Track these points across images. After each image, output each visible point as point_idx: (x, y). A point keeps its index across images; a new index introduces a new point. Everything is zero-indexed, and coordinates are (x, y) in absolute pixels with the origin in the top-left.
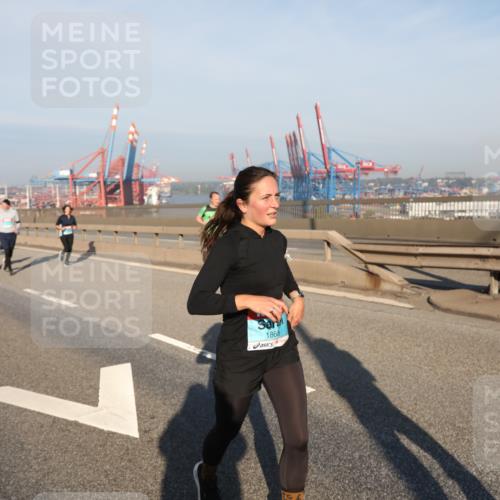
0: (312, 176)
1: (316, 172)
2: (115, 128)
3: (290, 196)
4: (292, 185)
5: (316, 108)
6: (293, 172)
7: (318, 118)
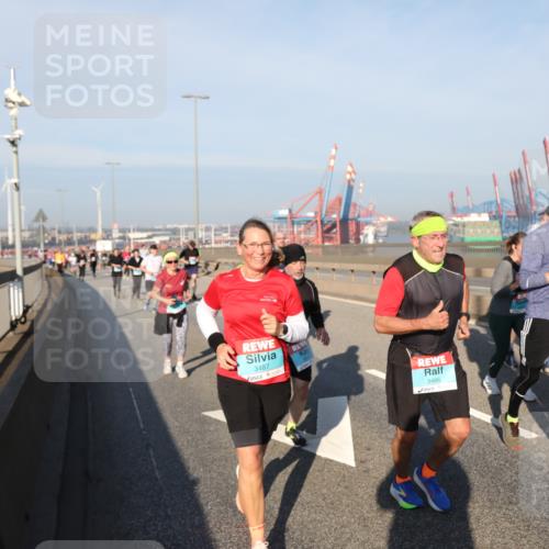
2: (332, 168)
4: (517, 224)
5: (544, 143)
6: (517, 210)
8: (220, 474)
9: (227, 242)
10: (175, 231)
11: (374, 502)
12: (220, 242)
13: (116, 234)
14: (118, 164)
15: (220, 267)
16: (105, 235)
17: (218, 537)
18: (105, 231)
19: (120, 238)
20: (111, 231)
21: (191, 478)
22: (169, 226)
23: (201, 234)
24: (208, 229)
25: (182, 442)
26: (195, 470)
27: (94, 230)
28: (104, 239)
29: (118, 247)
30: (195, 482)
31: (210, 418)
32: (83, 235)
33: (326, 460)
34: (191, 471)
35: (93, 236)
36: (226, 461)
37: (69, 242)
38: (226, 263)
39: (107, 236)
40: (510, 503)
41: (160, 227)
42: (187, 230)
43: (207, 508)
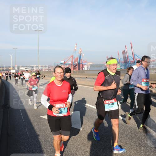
0: (129, 62)
1: (131, 61)
2: (76, 50)
3: (123, 68)
4: (124, 65)
5: (131, 43)
6: (124, 61)
7: (131, 46)
8: (45, 133)
9: (47, 70)
10: (33, 67)
11: (86, 139)
12: (45, 70)
13: (16, 68)
14: (17, 49)
15: (45, 77)
16: (13, 68)
17: (44, 150)
18: (13, 67)
19: (17, 69)
20: (15, 67)
21: (37, 134)
22: (31, 66)
23: (40, 68)
24: (42, 66)
25: (34, 124)
26: (38, 132)
27: (10, 67)
28: (13, 69)
29: (17, 72)
30: (38, 135)
31: (42, 118)
32: (7, 68)
33: (74, 128)
34: (37, 132)
35: (10, 69)
36: (47, 129)
37: (3, 70)
38: (47, 76)
39: (14, 68)
40: (122, 138)
41: (29, 66)
42: (36, 67)
43: (41, 142)
